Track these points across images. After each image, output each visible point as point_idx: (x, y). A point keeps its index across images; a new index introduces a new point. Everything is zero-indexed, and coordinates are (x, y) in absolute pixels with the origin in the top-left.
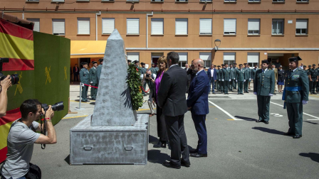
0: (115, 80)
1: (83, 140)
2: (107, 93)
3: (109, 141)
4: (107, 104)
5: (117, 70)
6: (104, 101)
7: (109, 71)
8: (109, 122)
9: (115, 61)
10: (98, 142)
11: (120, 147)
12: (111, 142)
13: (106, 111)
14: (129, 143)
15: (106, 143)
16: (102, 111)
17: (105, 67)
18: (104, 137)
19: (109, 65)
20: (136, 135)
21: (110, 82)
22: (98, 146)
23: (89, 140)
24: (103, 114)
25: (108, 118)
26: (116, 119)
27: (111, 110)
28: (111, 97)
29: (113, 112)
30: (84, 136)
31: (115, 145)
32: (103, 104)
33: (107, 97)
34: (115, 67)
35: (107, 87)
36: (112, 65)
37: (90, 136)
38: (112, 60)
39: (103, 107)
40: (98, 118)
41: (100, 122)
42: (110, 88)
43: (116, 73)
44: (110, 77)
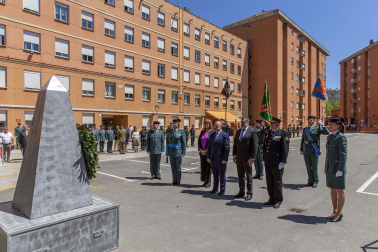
0: (64, 147)
1: (32, 244)
2: (52, 167)
3: (73, 233)
4: (53, 182)
5: (64, 133)
6: (49, 179)
7: (52, 135)
8: (60, 208)
9: (61, 121)
10: (57, 239)
11: (88, 236)
12: (75, 233)
13: (53, 193)
14: (99, 227)
15: (68, 237)
16: (47, 193)
17: (47, 130)
18: (65, 230)
19: (52, 126)
20: (106, 215)
21: (55, 150)
22: (56, 246)
23: (42, 241)
24: (49, 197)
25: (57, 201)
26: (69, 201)
27: (60, 189)
28: (58, 171)
29: (64, 192)
30: (31, 237)
31: (82, 236)
32: (47, 183)
33: (53, 172)
34: (61, 129)
35: (51, 158)
36: (57, 127)
37: (43, 234)
38: (56, 120)
39: (49, 188)
40: (42, 206)
41: (44, 210)
42: (56, 159)
43: (63, 138)
44: (55, 143)
